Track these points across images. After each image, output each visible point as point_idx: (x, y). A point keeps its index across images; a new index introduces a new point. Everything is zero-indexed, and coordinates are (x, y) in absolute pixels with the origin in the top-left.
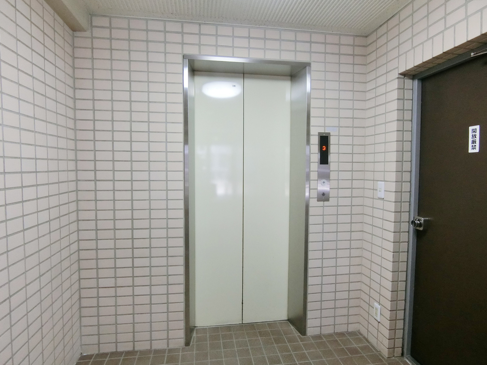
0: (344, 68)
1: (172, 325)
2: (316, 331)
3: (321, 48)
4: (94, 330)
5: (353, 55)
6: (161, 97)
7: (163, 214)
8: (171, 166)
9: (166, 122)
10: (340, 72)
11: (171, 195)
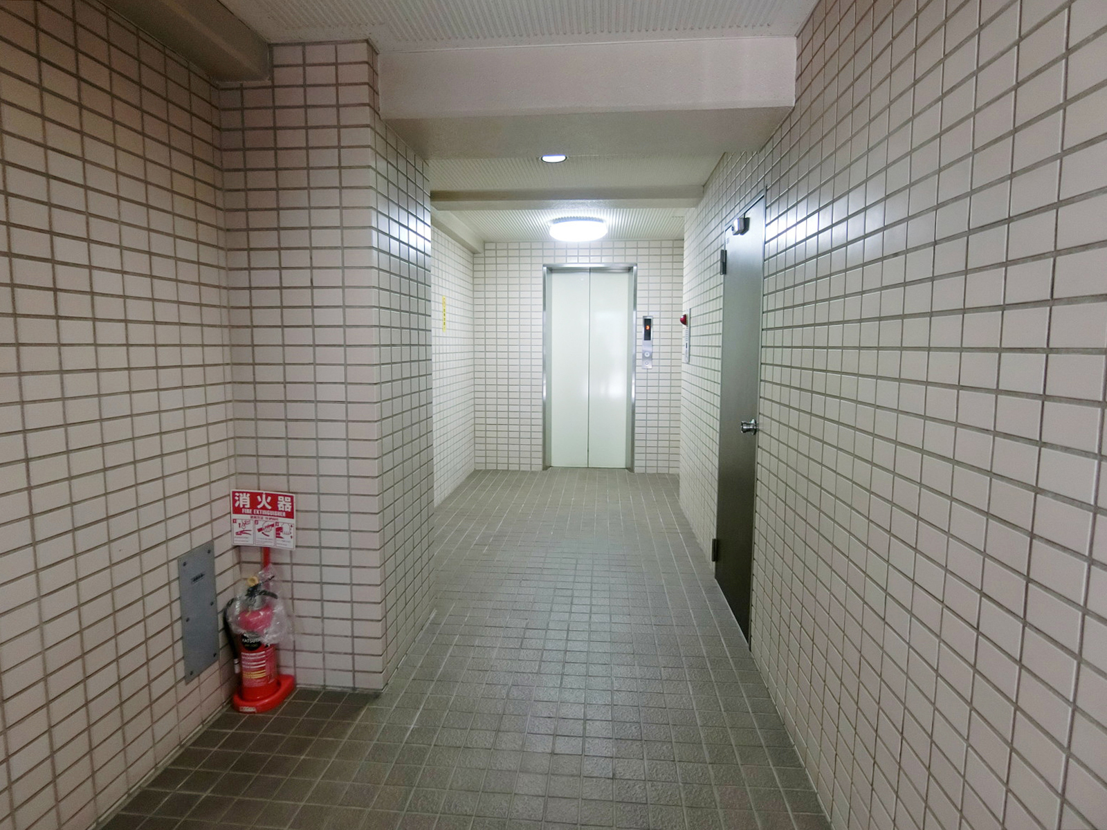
0: (664, 265)
1: (534, 455)
2: (642, 470)
3: (645, 252)
4: (483, 453)
5: (673, 255)
6: (528, 295)
7: (528, 375)
8: (534, 342)
9: (531, 312)
10: (661, 269)
11: (534, 362)
